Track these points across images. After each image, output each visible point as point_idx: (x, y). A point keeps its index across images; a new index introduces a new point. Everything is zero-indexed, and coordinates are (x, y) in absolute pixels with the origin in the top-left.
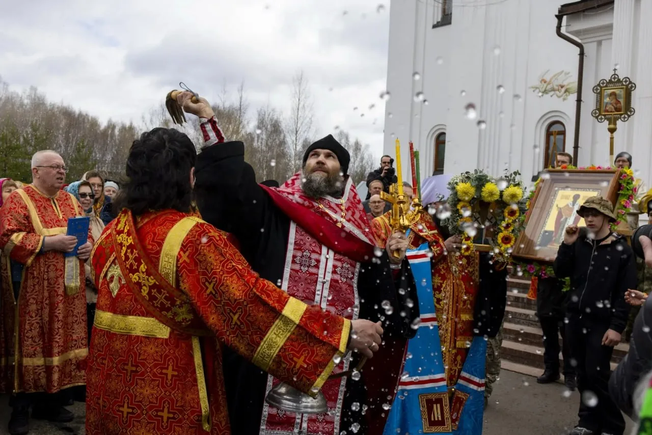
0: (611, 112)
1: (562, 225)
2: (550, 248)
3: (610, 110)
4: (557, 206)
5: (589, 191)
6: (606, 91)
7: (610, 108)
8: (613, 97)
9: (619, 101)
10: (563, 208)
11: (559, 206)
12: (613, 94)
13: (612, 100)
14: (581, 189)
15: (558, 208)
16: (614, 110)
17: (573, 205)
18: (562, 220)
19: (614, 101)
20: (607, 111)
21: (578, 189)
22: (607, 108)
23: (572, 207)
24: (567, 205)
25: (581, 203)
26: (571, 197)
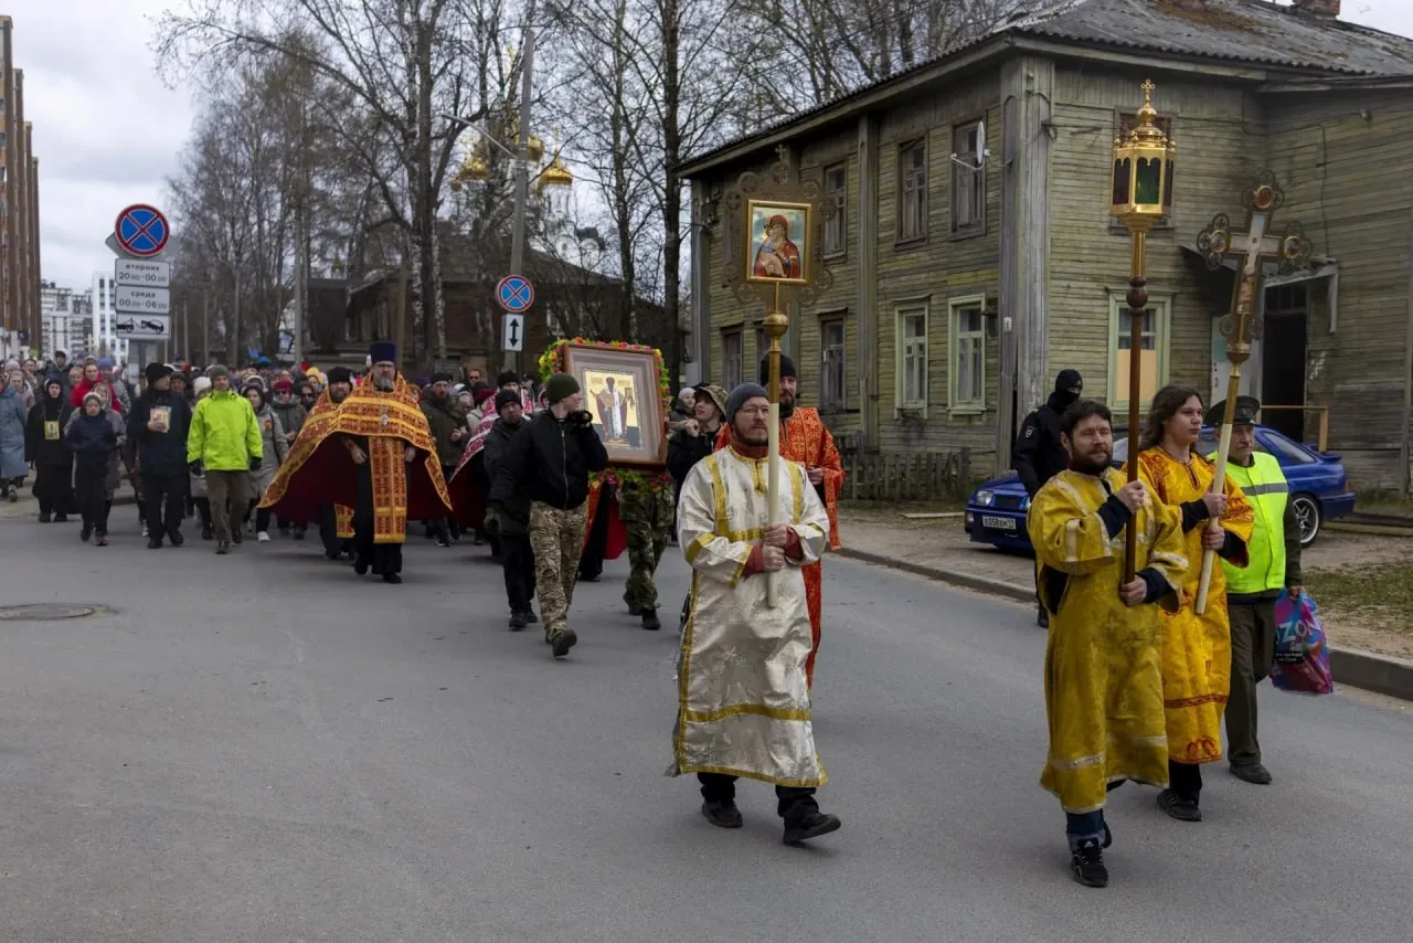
0: (773, 275)
1: (609, 417)
3: (770, 269)
4: (591, 392)
5: (623, 374)
6: (757, 209)
7: (771, 263)
8: (778, 229)
9: (794, 247)
10: (599, 394)
11: (594, 392)
12: (777, 222)
13: (775, 241)
15: (594, 395)
16: (780, 271)
17: (611, 391)
18: (606, 409)
19: (780, 243)
20: (762, 271)
22: (764, 263)
23: (610, 393)
24: (604, 391)
25: (619, 389)
26: (604, 381)
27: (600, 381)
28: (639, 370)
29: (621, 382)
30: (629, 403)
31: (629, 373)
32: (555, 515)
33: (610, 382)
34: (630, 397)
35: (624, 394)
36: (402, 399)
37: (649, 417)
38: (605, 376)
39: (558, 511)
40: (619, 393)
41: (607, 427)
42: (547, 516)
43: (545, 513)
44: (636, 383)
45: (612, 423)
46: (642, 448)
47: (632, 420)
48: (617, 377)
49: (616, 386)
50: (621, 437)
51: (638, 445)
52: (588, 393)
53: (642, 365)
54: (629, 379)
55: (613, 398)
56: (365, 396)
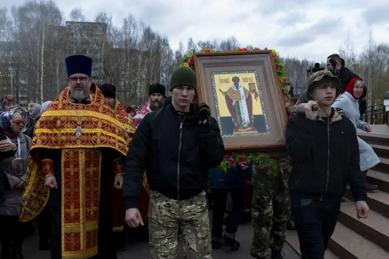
1: (237, 109)
2: (237, 135)
4: (220, 90)
5: (245, 73)
10: (227, 92)
11: (222, 90)
14: (237, 71)
15: (223, 93)
17: (237, 87)
18: (234, 103)
21: (233, 71)
23: (236, 89)
24: (231, 88)
25: (244, 85)
26: (231, 80)
27: (227, 81)
28: (259, 68)
29: (245, 80)
30: (253, 95)
31: (250, 71)
32: (168, 206)
33: (236, 81)
34: (254, 91)
35: (248, 89)
36: (101, 109)
37: (272, 107)
38: (230, 76)
39: (172, 201)
40: (244, 88)
41: (236, 119)
42: (160, 208)
43: (158, 204)
44: (258, 78)
45: (240, 113)
46: (268, 133)
47: (258, 110)
48: (240, 76)
49: (241, 83)
50: (249, 125)
51: (265, 130)
52: (218, 91)
53: (261, 63)
54: (252, 76)
55: (238, 93)
56: (63, 109)
